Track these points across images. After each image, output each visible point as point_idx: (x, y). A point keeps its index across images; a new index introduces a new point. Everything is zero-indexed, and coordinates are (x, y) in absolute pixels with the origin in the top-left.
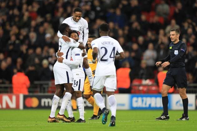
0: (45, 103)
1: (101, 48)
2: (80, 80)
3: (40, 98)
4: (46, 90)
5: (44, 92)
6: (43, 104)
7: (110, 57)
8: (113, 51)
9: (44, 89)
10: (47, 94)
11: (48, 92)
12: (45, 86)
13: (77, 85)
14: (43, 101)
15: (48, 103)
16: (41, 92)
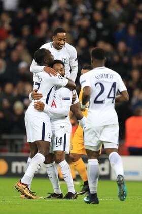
0: (17, 167)
1: (96, 84)
2: (65, 135)
3: (9, 161)
4: (20, 148)
5: (16, 152)
6: (14, 170)
7: (108, 97)
8: (113, 88)
9: (16, 146)
10: (20, 155)
11: (22, 151)
12: (19, 143)
13: (61, 143)
14: (15, 164)
15: (23, 168)
16: (11, 151)
